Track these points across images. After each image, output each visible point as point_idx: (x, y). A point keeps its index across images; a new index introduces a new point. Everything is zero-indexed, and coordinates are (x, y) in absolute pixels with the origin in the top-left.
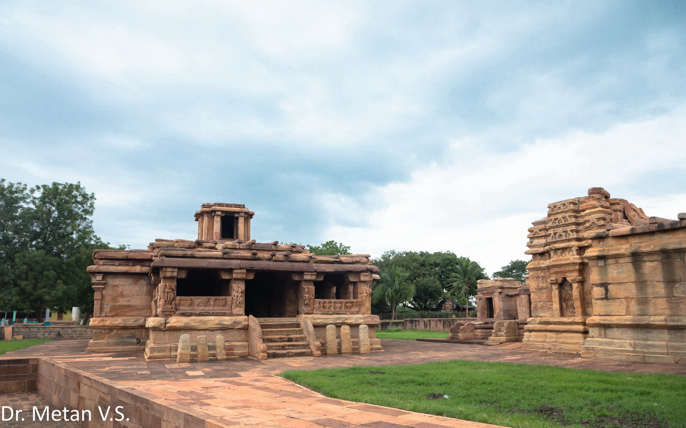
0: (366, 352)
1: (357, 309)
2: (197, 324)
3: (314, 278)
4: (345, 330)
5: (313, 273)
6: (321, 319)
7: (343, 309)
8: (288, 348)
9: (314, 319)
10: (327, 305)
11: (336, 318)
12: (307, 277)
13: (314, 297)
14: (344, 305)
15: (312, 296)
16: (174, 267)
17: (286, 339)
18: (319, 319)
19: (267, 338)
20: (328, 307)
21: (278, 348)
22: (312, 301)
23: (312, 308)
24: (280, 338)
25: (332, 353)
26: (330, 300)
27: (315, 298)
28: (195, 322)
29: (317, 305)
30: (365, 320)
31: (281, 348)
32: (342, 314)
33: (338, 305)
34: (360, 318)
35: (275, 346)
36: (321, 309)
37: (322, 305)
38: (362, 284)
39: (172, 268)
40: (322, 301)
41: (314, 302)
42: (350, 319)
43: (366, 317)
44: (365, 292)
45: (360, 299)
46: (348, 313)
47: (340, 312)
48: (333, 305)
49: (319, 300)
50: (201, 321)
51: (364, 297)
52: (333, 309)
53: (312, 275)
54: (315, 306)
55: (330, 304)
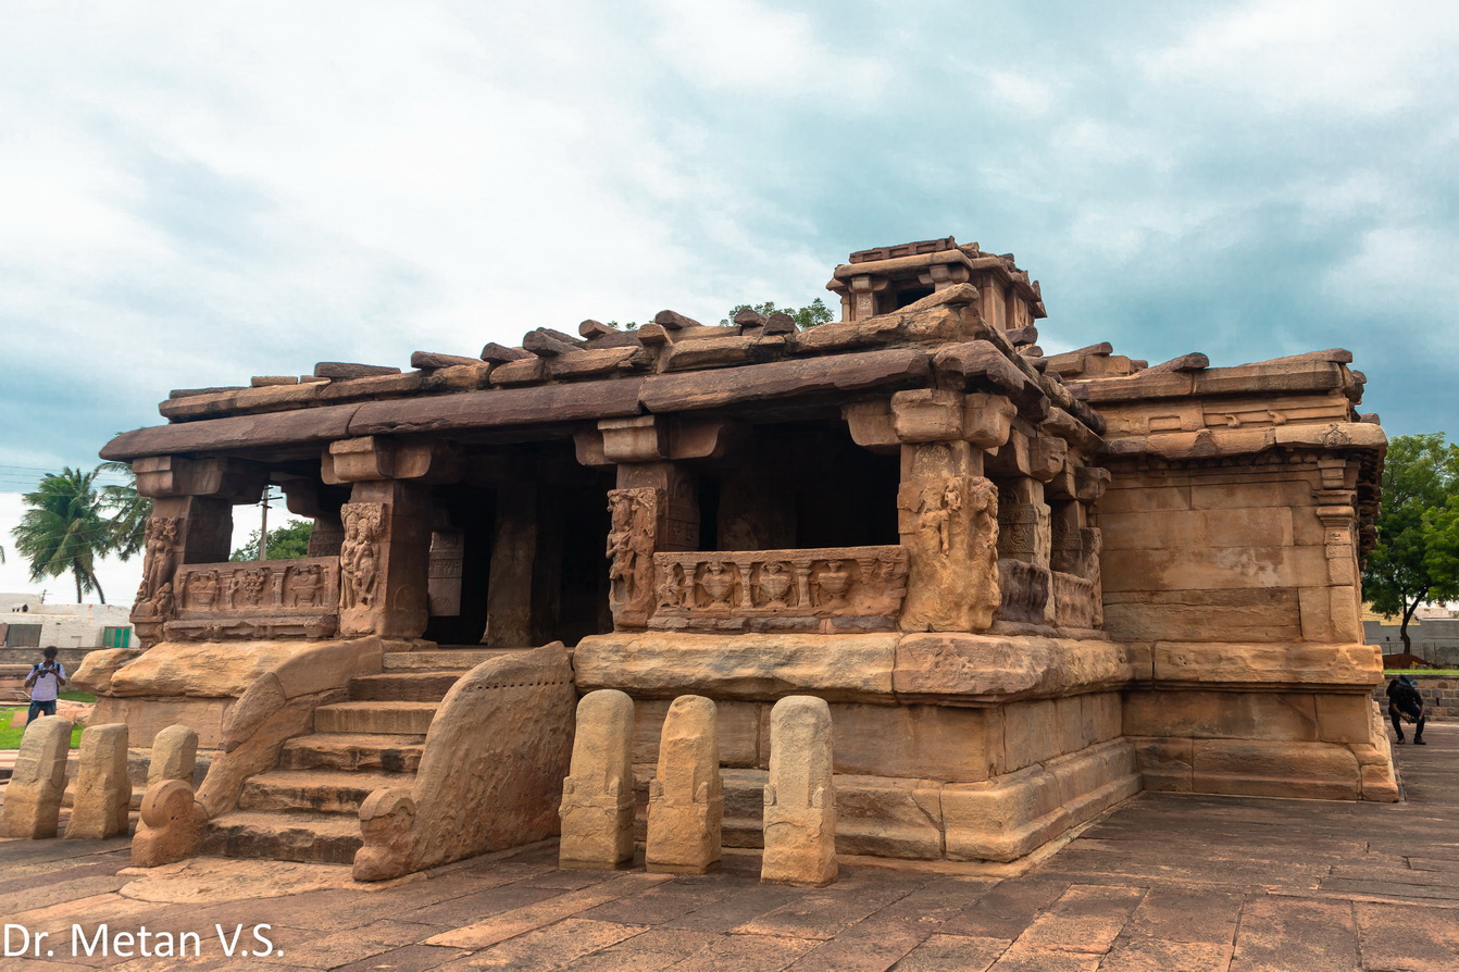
0: (794, 874)
1: (886, 602)
2: (196, 672)
3: (647, 444)
4: (687, 721)
5: (639, 423)
6: (660, 654)
7: (804, 601)
8: (335, 806)
9: (628, 656)
10: (716, 582)
11: (732, 655)
12: (619, 444)
13: (649, 545)
14: (802, 580)
15: (640, 538)
16: (161, 455)
17: (376, 760)
18: (651, 654)
19: (303, 750)
20: (717, 591)
21: (297, 804)
22: (642, 563)
23: (642, 596)
24: (354, 753)
25: (586, 854)
26: (725, 555)
27: (657, 548)
28: (193, 667)
29: (666, 584)
30: (903, 667)
31: (308, 805)
32: (792, 629)
33: (772, 582)
34: (871, 656)
35: (284, 792)
36: (689, 603)
37: (689, 581)
38: (923, 458)
39: (156, 460)
40: (690, 559)
41: (653, 567)
42: (814, 656)
43: (909, 648)
44: (931, 501)
45: (905, 543)
46: (827, 624)
47: (781, 621)
48: (745, 581)
49: (674, 556)
50: (210, 664)
51: (929, 533)
52: (746, 603)
53: (636, 430)
54: (659, 588)
55: (727, 578)
